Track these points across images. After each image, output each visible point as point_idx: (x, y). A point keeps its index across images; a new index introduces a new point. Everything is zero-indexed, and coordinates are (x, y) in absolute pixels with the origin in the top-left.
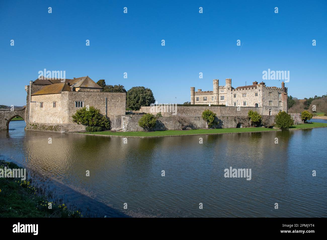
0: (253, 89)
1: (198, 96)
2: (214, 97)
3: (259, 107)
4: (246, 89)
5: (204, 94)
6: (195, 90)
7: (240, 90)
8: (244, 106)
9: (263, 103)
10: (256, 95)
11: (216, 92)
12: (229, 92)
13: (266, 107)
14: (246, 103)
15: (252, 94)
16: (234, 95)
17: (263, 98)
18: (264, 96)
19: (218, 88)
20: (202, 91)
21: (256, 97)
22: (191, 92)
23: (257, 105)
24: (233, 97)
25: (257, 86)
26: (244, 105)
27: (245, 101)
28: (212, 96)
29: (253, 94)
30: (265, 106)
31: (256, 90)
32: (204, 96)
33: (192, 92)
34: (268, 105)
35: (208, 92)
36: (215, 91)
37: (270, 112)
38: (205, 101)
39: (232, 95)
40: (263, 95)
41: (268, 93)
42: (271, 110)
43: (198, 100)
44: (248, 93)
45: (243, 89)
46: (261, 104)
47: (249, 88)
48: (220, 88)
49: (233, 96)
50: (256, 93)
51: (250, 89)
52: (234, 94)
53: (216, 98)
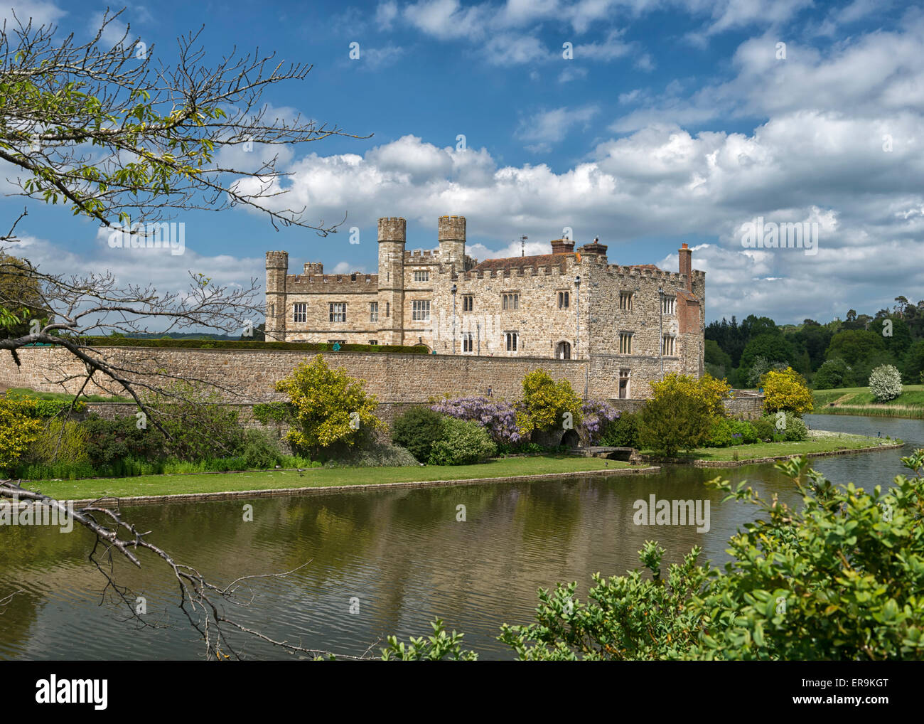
0: (548, 272)
1: (301, 299)
2: (383, 306)
3: (573, 357)
4: (521, 273)
5: (333, 288)
6: (286, 269)
7: (493, 276)
8: (509, 354)
9: (593, 340)
10: (564, 300)
11: (391, 281)
12: (444, 285)
13: (606, 358)
14: (518, 338)
15: (543, 299)
16: (466, 299)
17: (595, 317)
18: (597, 309)
19: (401, 264)
20: (325, 273)
21: (563, 311)
22: (268, 278)
23: (564, 346)
24: (460, 307)
25: (570, 261)
26: (508, 349)
27: (512, 328)
28: (373, 298)
29: (549, 299)
30: (601, 356)
31: (562, 277)
32: (334, 298)
33: (271, 275)
34: (614, 352)
35: (354, 277)
36: (386, 278)
37: (623, 384)
38: (337, 325)
39: (458, 300)
40: (595, 302)
41: (616, 294)
42: (629, 376)
43: (299, 318)
44: (529, 293)
45: (507, 274)
46: (583, 345)
47: (530, 270)
48: (411, 260)
49: (460, 302)
50: (563, 292)
51: (535, 273)
52: (466, 292)
53: (391, 312)
